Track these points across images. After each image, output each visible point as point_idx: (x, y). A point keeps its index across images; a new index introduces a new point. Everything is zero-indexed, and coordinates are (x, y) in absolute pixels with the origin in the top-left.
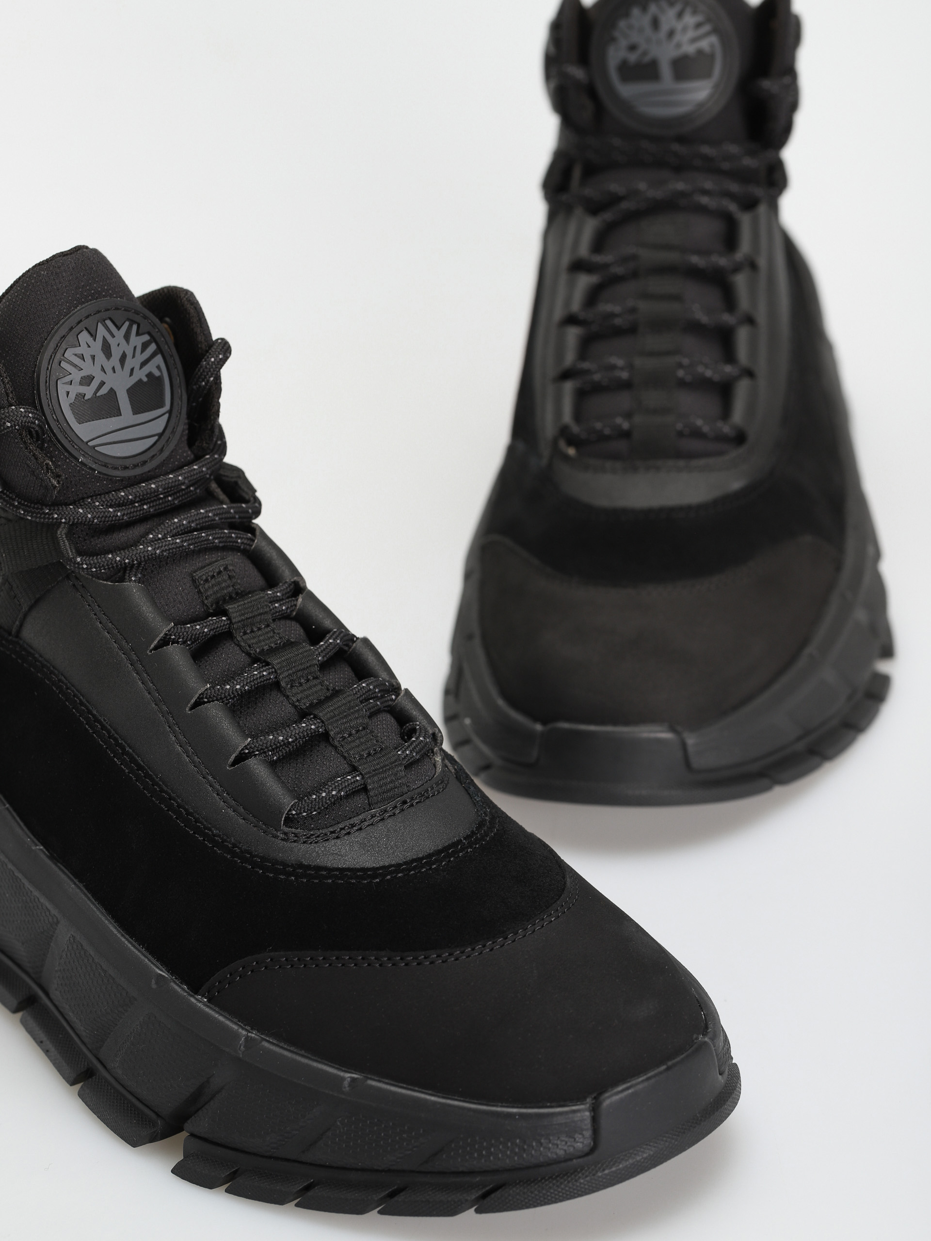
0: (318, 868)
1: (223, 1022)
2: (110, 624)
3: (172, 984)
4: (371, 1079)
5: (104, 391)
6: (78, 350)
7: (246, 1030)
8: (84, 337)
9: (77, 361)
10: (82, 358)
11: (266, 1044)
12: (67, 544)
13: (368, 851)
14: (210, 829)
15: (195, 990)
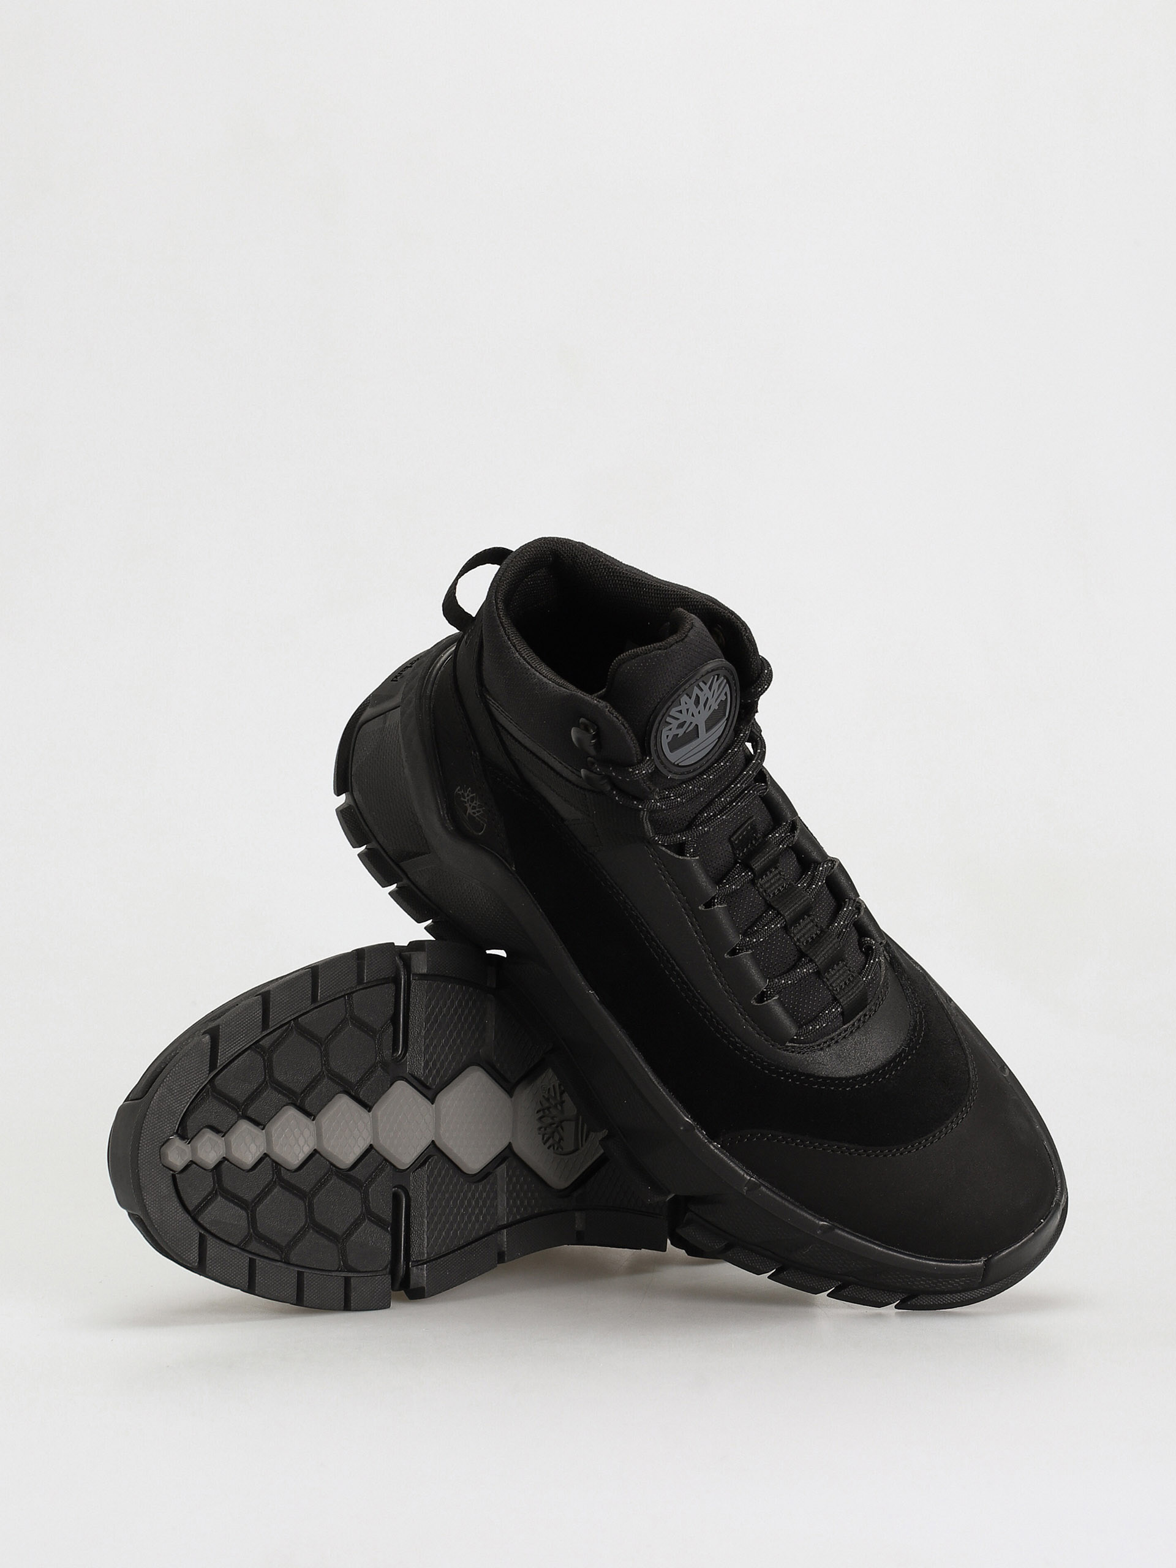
0: (809, 1076)
1: (733, 1167)
2: (687, 905)
3: (696, 1131)
4: (840, 1229)
5: (691, 728)
6: (679, 708)
7: (750, 1175)
8: (684, 698)
9: (677, 715)
10: (681, 712)
11: (764, 1189)
12: (649, 826)
13: (842, 1061)
14: (733, 1038)
15: (713, 1137)
